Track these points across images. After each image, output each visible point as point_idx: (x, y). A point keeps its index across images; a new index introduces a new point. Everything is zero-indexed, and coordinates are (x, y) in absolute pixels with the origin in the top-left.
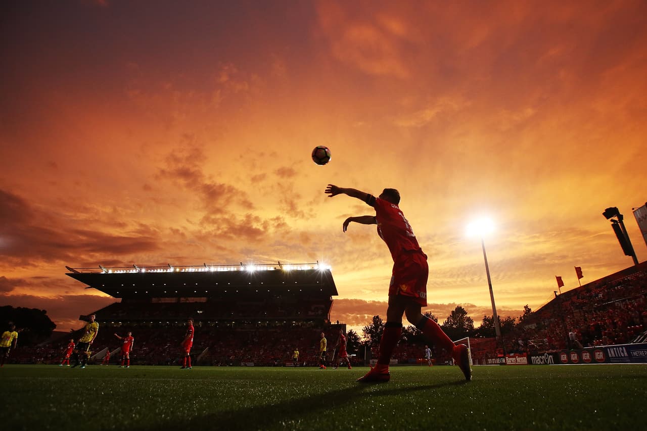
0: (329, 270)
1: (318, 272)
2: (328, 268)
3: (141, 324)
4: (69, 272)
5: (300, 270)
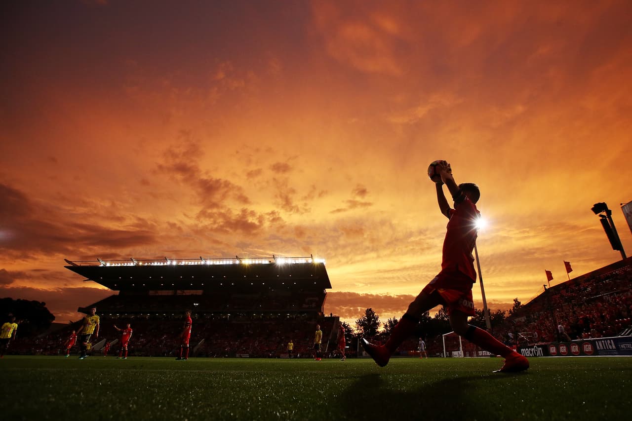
0: (322, 263)
1: (312, 265)
2: (321, 261)
3: (139, 316)
4: (68, 265)
5: (294, 263)
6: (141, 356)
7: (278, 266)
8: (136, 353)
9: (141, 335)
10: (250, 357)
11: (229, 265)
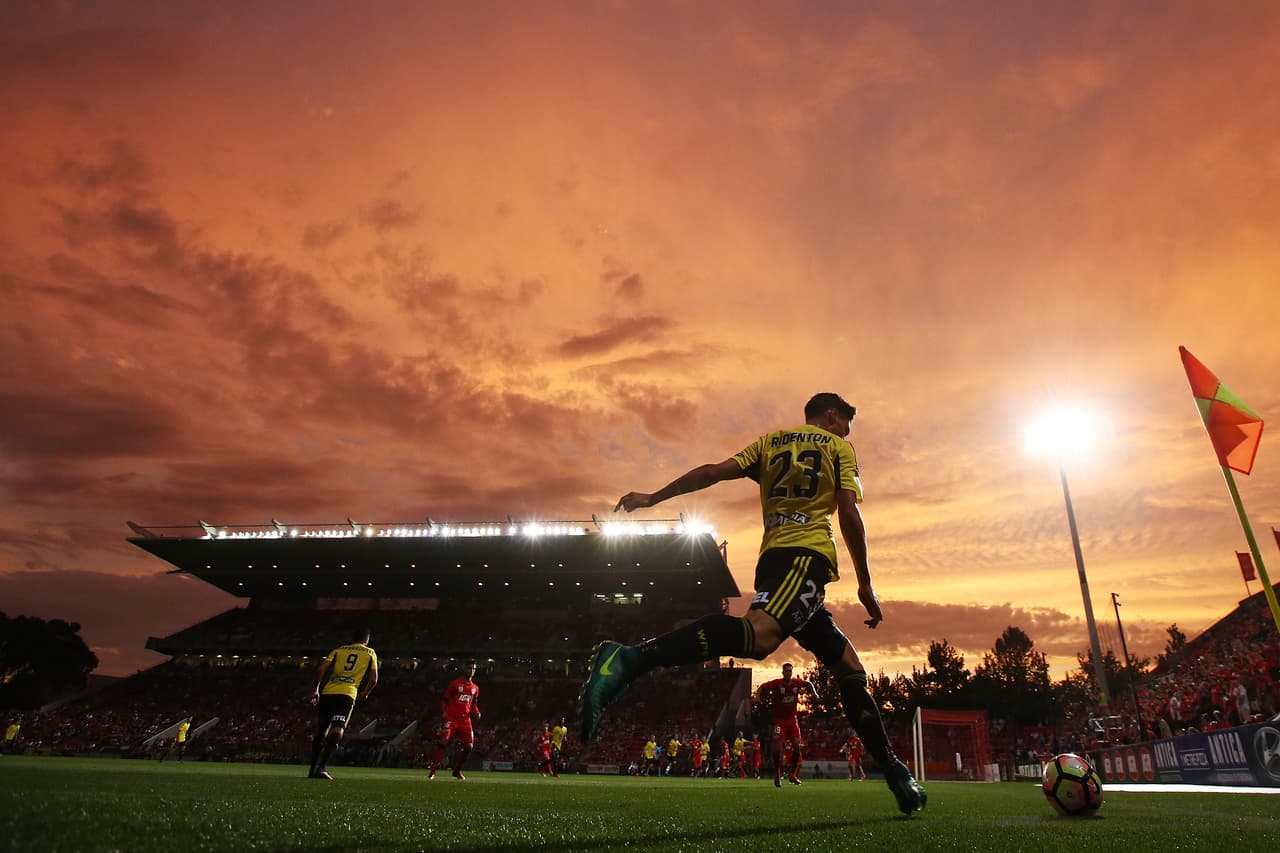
0: (709, 536)
1: (682, 540)
2: (706, 532)
3: (282, 661)
4: (134, 535)
5: (643, 534)
6: (259, 761)
7: (605, 541)
8: (249, 754)
9: (276, 708)
10: (514, 770)
11: (494, 538)
